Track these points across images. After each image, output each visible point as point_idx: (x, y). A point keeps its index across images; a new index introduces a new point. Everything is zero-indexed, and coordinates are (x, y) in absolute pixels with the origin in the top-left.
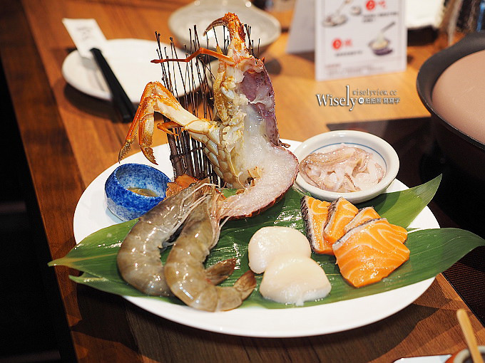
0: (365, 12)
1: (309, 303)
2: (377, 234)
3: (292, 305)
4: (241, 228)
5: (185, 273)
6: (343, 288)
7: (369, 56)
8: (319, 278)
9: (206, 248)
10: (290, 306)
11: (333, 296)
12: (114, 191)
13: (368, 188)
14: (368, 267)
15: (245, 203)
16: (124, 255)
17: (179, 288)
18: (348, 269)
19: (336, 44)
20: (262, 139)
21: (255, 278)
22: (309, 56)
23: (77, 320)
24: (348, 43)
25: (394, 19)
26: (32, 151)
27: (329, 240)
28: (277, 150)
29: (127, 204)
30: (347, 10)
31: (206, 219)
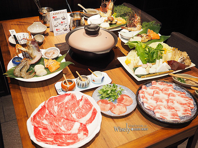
0: (61, 24)
1: (43, 76)
2: (54, 64)
3: (41, 76)
4: (33, 65)
5: (23, 73)
6: (49, 72)
7: (63, 31)
8: (45, 72)
9: (27, 69)
10: (40, 76)
11: (48, 74)
12: (13, 62)
13: (55, 56)
14: (54, 69)
15: (33, 62)
16: (14, 72)
17: (22, 76)
18: (50, 70)
19: (57, 30)
20: (36, 51)
21: (35, 73)
22: (53, 32)
23: (10, 82)
24: (59, 29)
25: (67, 24)
26: (3, 55)
27: (47, 66)
28: (39, 52)
29: (15, 64)
30: (58, 24)
31: (27, 65)
